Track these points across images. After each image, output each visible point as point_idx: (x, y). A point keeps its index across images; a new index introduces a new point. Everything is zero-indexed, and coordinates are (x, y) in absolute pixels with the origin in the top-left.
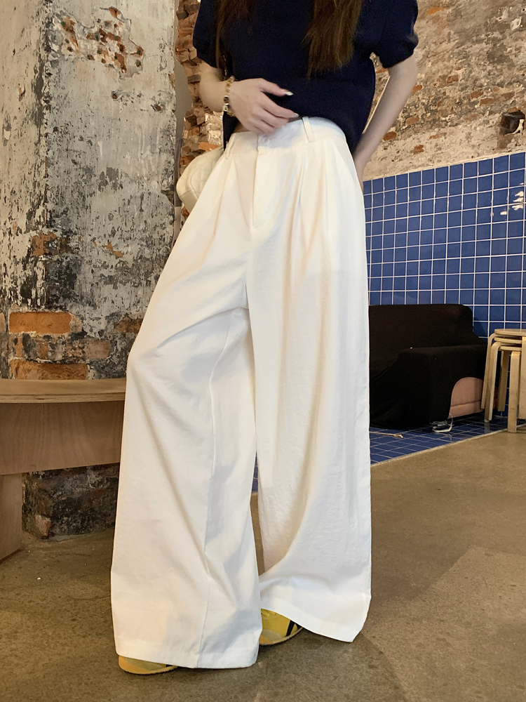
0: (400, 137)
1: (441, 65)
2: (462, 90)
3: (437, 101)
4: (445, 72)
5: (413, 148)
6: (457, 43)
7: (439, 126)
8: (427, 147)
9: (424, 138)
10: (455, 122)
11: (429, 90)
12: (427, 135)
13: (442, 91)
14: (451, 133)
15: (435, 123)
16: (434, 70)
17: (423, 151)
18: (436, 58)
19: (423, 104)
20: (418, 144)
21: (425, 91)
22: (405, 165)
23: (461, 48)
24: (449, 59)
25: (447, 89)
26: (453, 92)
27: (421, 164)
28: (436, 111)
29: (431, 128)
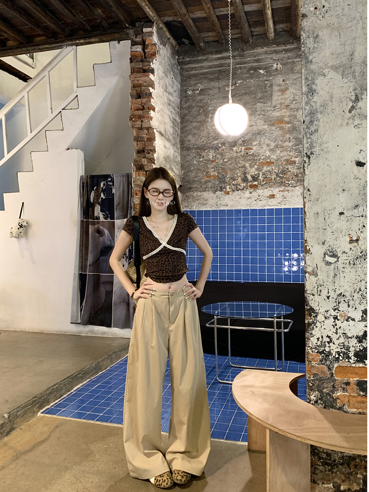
0: (260, 188)
1: (285, 153)
2: (298, 169)
3: (284, 172)
4: (288, 157)
5: (268, 195)
6: (294, 144)
7: (285, 186)
8: (278, 196)
9: (276, 191)
10: (294, 185)
11: (279, 165)
12: (278, 189)
13: (286, 167)
14: (292, 191)
15: (282, 184)
16: (281, 155)
17: (275, 198)
18: (282, 149)
19: (275, 172)
20: (272, 194)
21: (276, 165)
22: (263, 204)
23: (297, 147)
24: (290, 151)
25: (290, 167)
26: (293, 169)
27: (273, 204)
28: (283, 177)
29: (280, 186)
